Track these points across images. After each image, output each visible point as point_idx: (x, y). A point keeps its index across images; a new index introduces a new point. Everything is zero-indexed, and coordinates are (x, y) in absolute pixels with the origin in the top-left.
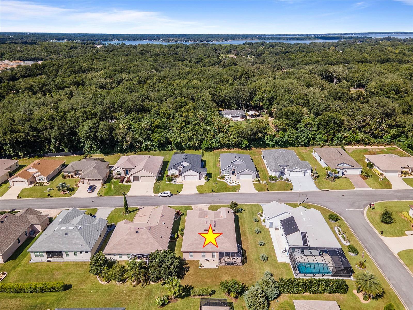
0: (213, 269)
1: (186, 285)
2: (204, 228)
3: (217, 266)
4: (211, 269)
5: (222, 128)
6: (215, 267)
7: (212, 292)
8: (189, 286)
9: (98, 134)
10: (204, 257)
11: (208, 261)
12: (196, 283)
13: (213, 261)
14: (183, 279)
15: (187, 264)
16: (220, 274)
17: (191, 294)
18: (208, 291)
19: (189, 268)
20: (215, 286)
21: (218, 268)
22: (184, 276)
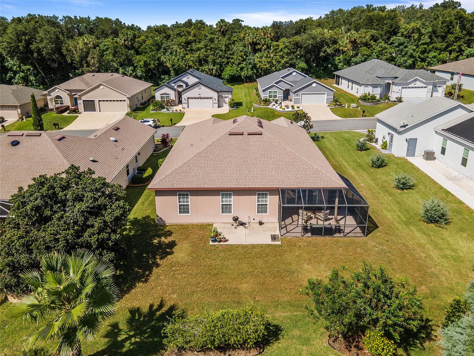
0: (261, 246)
1: (151, 306)
2: (229, 130)
3: (274, 238)
4: (254, 246)
5: (259, 44)
6: (269, 241)
7: (266, 328)
8: (164, 310)
9: (33, 47)
10: (230, 212)
11: (242, 224)
12: (195, 297)
13: (261, 223)
14: (146, 281)
15: (170, 233)
16: (290, 264)
17: (165, 341)
18: (250, 327)
19: (173, 244)
20: (277, 305)
21: (279, 243)
22: (151, 272)
